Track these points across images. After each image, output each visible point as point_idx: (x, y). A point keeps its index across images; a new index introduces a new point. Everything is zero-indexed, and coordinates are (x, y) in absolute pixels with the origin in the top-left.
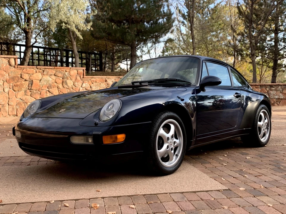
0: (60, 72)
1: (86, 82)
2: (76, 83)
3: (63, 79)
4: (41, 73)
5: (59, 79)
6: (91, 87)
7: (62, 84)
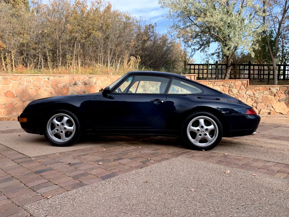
0: (227, 83)
1: (250, 90)
2: (240, 91)
3: (229, 88)
4: (212, 84)
5: (226, 88)
6: (254, 94)
7: (229, 92)
